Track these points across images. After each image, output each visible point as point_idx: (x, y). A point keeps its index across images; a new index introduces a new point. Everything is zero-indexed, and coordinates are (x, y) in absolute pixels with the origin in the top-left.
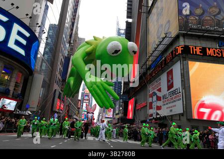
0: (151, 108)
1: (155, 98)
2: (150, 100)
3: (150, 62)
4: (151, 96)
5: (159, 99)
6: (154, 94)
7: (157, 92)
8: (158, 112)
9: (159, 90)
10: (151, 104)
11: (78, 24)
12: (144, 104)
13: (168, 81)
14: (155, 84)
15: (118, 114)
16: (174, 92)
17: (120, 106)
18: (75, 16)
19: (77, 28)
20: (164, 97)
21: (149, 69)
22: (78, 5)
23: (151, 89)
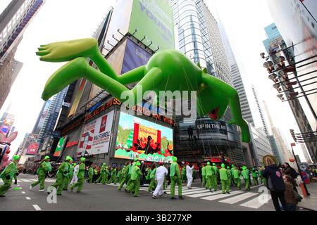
0: (81, 146)
1: (87, 138)
2: (82, 139)
3: (90, 106)
4: (85, 136)
5: (90, 139)
6: (87, 134)
7: (90, 133)
8: (87, 151)
9: (93, 131)
10: (82, 143)
11: (17, 44)
12: (75, 142)
13: (102, 125)
14: (90, 125)
15: (45, 150)
16: (105, 135)
17: (49, 142)
18: (17, 35)
19: (15, 48)
20: (95, 138)
21: (88, 111)
22: (28, 21)
23: (85, 129)
